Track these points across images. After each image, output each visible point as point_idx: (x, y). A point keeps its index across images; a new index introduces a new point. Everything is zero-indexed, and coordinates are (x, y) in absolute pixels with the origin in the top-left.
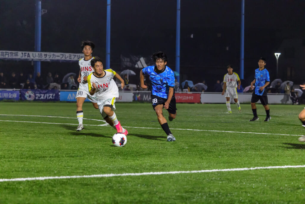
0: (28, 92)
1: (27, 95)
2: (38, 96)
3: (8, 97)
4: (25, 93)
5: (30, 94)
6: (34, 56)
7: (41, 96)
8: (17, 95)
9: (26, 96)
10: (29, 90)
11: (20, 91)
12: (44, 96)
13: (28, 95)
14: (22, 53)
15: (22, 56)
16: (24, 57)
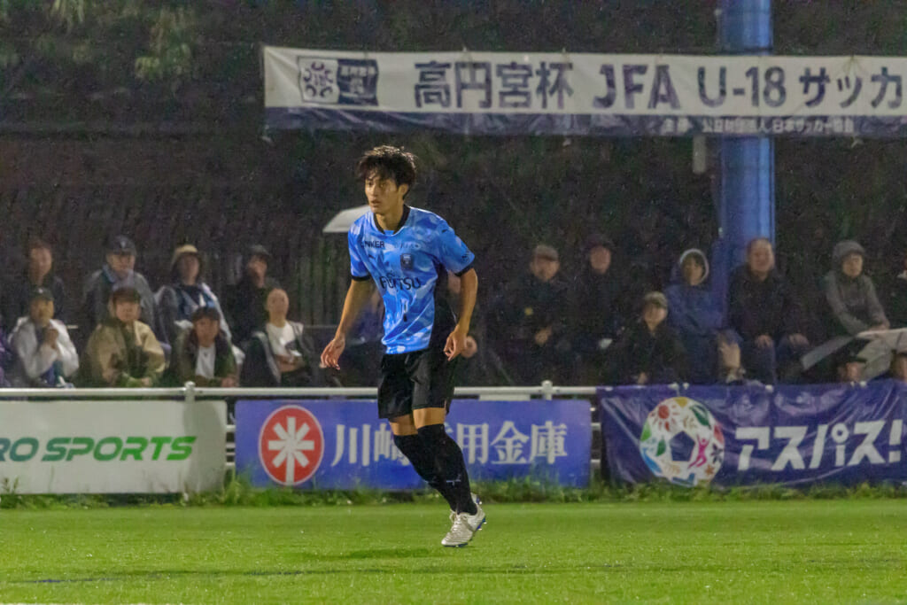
0: (664, 413)
1: (656, 433)
2: (754, 442)
3: (493, 454)
4: (637, 417)
5: (680, 427)
6: (712, 91)
7: (778, 446)
8: (569, 442)
9: (647, 448)
10: (672, 394)
11: (594, 399)
12: (806, 444)
13: (668, 437)
14: (608, 71)
15: (603, 91)
16: (620, 106)
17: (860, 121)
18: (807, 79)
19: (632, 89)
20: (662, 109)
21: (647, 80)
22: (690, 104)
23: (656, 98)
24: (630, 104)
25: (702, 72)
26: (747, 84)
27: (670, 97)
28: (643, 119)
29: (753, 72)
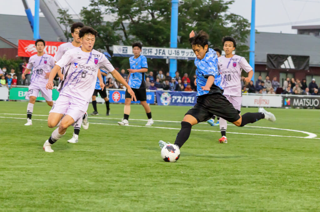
0: (164, 94)
1: (163, 97)
2: (174, 98)
6: (170, 53)
7: (177, 99)
8: (152, 97)
12: (181, 99)
14: (157, 50)
15: (156, 53)
16: (158, 55)
17: (189, 58)
18: (182, 52)
19: (160, 53)
20: (164, 55)
21: (162, 51)
22: (167, 55)
23: (163, 54)
24: (159, 54)
25: (169, 51)
26: (174, 52)
27: (165, 54)
28: (161, 57)
29: (175, 51)
